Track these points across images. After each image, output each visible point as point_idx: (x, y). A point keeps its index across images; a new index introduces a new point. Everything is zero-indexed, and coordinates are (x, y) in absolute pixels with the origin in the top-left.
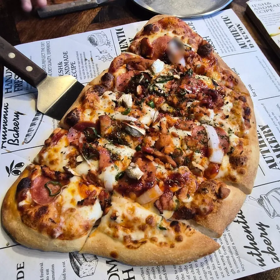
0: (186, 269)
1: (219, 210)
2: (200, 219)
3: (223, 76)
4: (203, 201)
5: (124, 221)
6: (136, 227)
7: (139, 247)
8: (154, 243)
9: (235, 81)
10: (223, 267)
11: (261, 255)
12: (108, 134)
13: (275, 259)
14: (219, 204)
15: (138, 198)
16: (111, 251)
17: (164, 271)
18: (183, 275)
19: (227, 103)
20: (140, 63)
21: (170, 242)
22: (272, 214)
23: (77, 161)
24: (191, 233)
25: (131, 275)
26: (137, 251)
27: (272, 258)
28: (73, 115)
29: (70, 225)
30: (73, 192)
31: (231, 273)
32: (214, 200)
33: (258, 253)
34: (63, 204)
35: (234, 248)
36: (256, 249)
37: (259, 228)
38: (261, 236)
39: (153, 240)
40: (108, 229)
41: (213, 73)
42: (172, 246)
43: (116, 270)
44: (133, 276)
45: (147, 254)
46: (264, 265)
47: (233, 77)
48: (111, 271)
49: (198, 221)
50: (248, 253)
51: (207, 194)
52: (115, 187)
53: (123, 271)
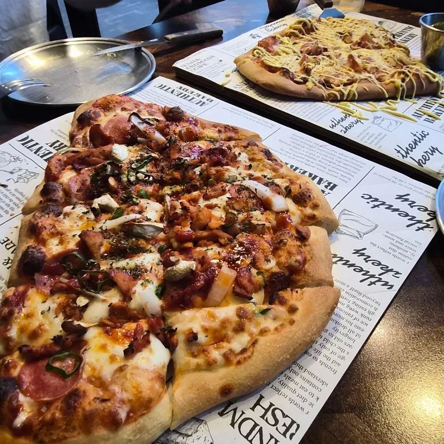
0: (323, 346)
1: (313, 254)
2: (298, 278)
3: (217, 129)
4: (289, 253)
5: (210, 336)
6: (230, 333)
7: (253, 351)
8: (267, 335)
9: (234, 129)
10: (358, 316)
11: (382, 279)
12: (106, 252)
13: (395, 274)
14: (308, 248)
15: (207, 300)
16: (218, 387)
17: (301, 368)
18: (325, 356)
19: (240, 154)
20: (90, 155)
21: (285, 320)
22: (359, 236)
23: (81, 306)
24: (300, 296)
25: (265, 404)
26: (254, 358)
27: (393, 275)
28: (31, 254)
29: (134, 387)
30: (104, 347)
31: (371, 316)
32: (299, 246)
33: (378, 279)
34: (99, 373)
35: (352, 289)
36: (373, 276)
37: (359, 256)
38: (367, 262)
39: (263, 332)
40: (194, 361)
41: (204, 131)
42: (292, 322)
43: (241, 413)
44: (269, 403)
45: (269, 352)
46: (392, 286)
47: (229, 126)
48: (235, 421)
49: (299, 281)
50: (369, 285)
51: (288, 243)
52: (163, 309)
53: (251, 408)
